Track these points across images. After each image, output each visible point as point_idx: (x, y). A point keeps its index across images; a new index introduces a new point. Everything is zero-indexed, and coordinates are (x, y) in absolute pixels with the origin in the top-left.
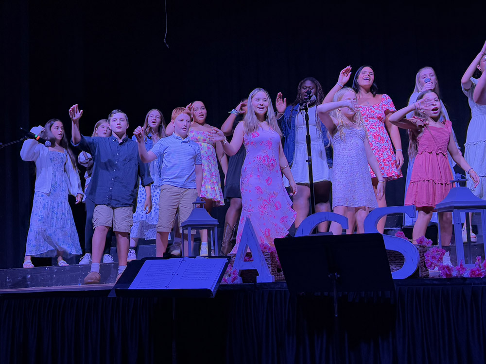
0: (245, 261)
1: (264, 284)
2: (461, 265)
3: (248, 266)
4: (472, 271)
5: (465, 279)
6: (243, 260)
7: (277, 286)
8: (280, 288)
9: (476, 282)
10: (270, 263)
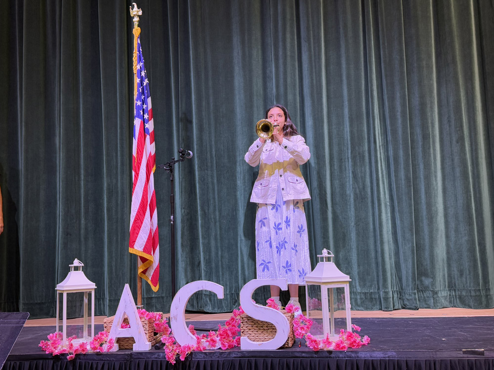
0: (122, 327)
1: (141, 353)
2: (327, 339)
3: (125, 333)
4: (338, 345)
5: (330, 352)
6: (120, 326)
7: (154, 356)
8: (156, 358)
9: (341, 356)
10: (147, 330)
